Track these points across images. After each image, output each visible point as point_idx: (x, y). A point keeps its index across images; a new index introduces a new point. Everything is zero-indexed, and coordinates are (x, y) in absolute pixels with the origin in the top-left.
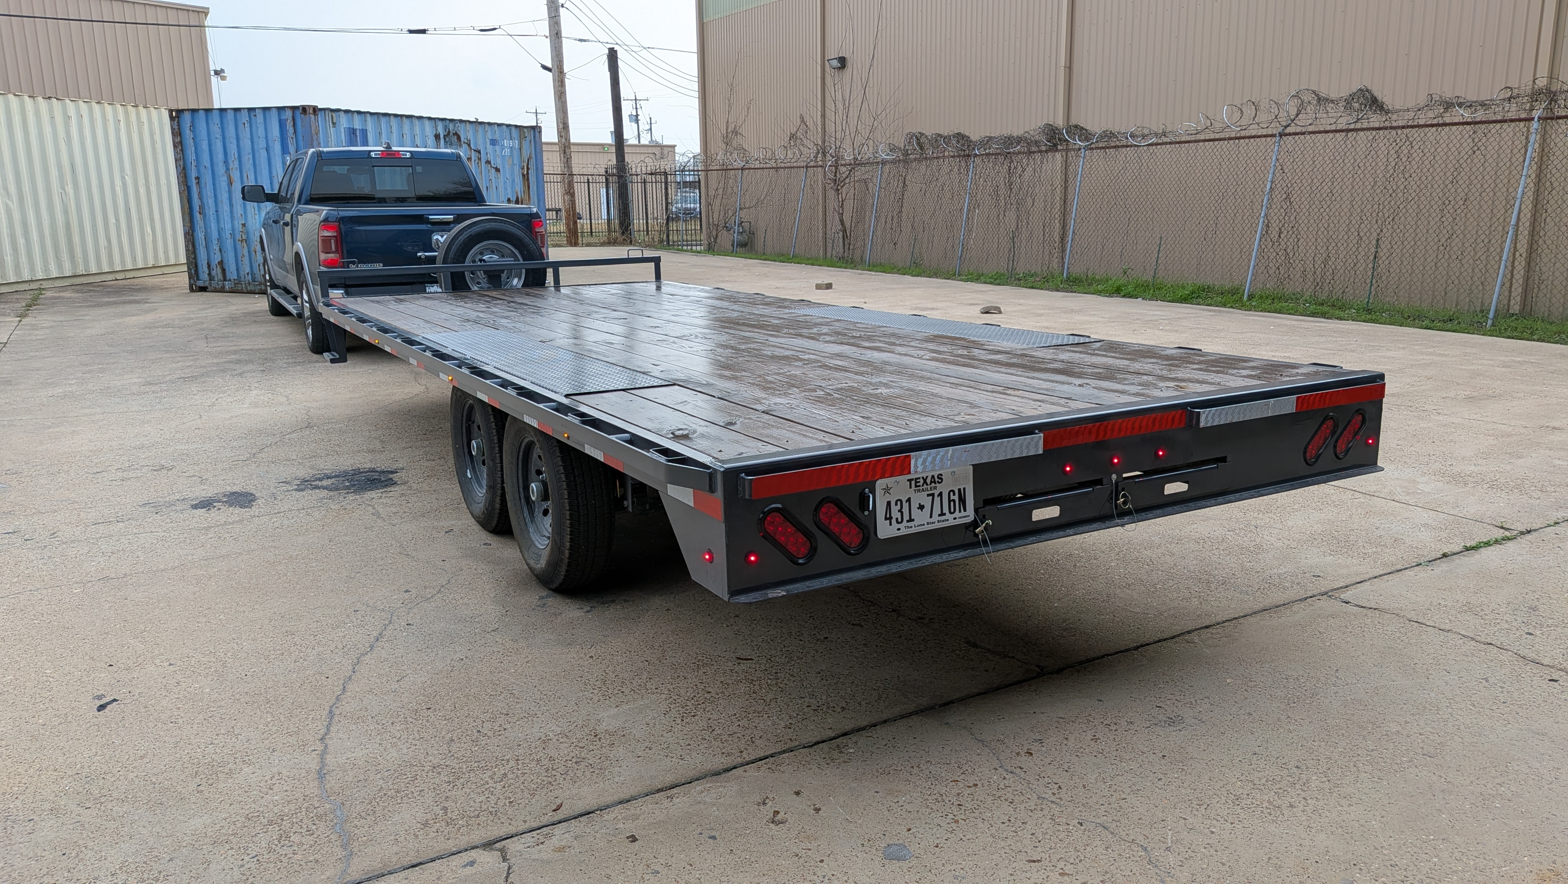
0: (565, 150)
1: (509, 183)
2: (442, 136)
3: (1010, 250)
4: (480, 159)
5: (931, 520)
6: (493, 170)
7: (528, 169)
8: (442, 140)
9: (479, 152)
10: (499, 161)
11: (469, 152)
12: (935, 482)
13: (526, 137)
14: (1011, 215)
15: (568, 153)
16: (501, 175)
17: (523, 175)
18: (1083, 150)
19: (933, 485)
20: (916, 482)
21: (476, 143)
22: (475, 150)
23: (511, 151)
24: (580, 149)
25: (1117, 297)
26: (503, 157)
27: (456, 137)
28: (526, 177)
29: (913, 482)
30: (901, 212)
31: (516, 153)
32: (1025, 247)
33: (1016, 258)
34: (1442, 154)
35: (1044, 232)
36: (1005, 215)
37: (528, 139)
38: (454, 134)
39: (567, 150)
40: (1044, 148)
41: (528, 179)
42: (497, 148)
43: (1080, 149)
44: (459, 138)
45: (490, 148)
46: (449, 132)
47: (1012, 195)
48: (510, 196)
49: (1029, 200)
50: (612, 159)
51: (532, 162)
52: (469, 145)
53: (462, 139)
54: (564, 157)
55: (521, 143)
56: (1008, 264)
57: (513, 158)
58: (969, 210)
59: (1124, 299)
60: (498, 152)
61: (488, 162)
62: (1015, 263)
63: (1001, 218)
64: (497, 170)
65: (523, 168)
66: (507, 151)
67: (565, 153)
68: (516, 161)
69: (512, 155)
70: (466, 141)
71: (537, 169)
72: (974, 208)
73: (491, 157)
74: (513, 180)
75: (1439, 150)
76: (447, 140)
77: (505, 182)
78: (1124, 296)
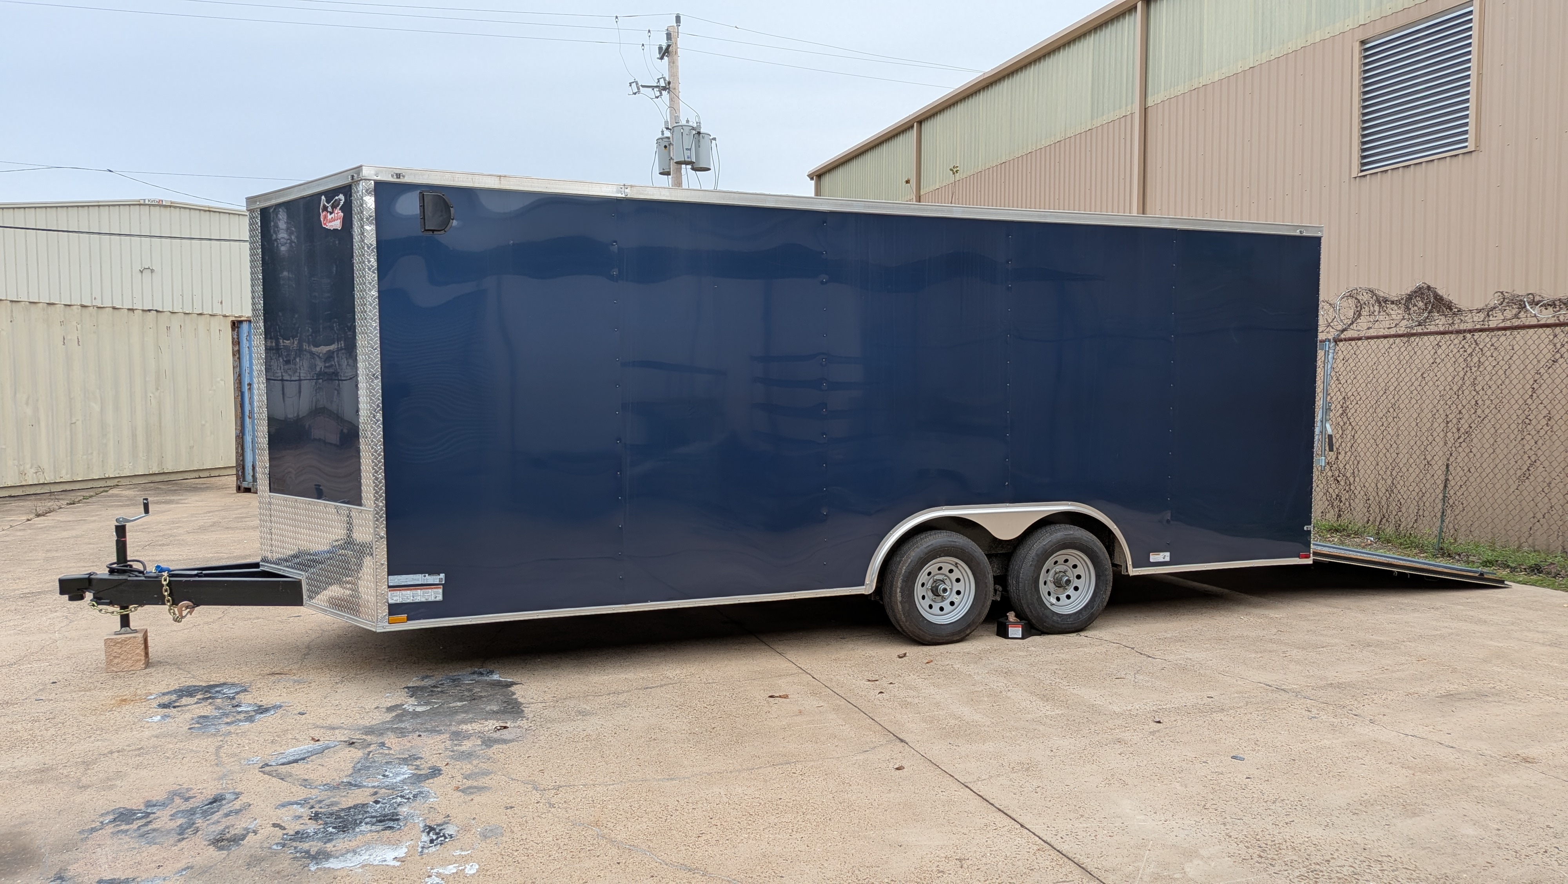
34: (1518, 362)
75: (1515, 357)
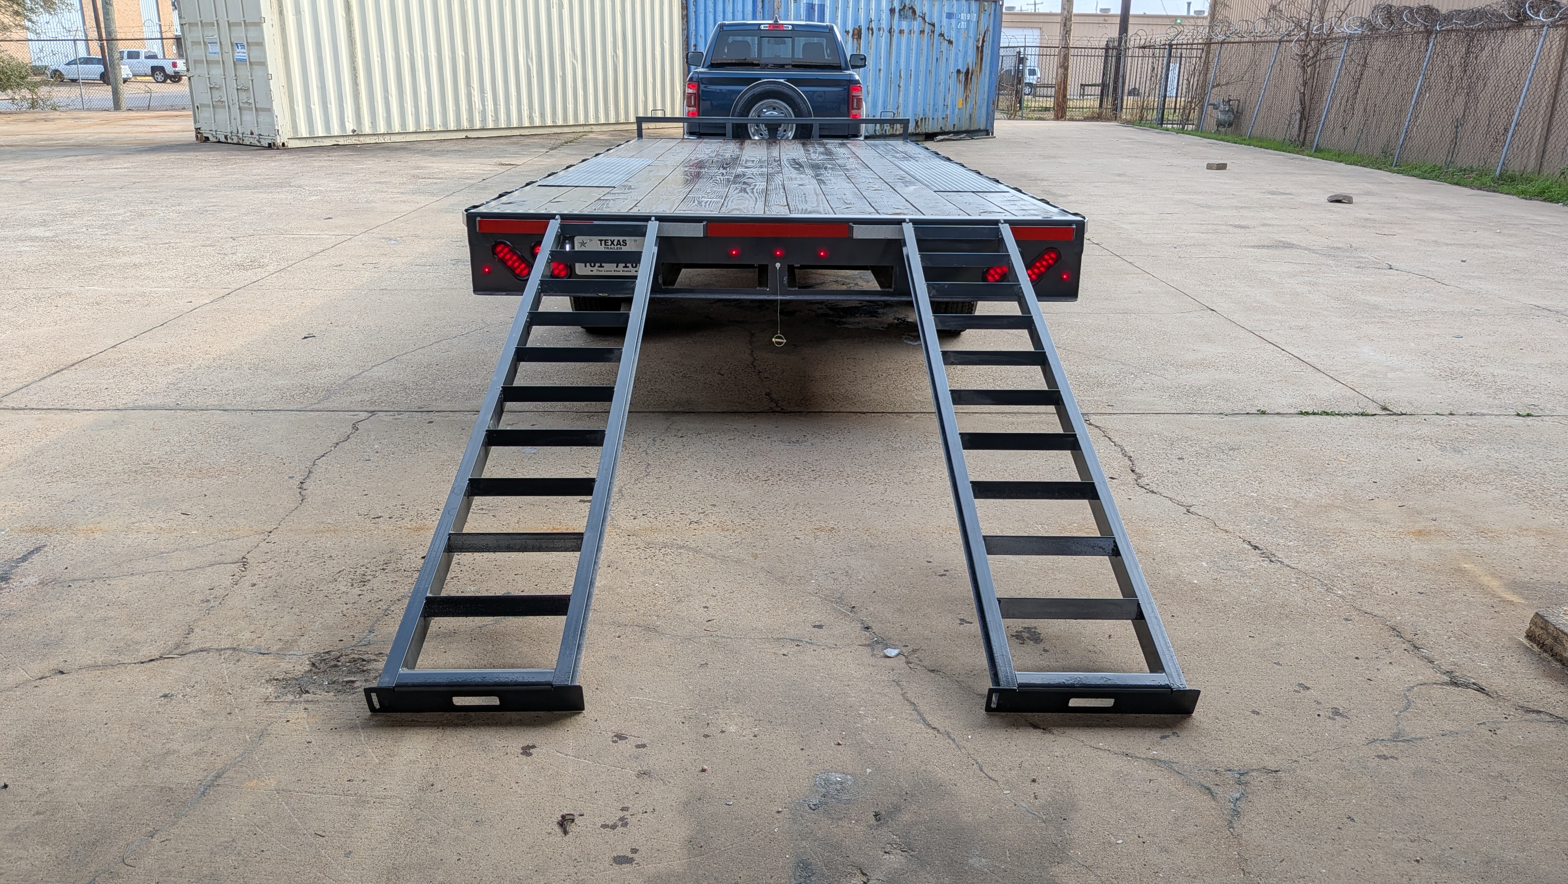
0: (1065, 23)
1: (961, 55)
2: (897, 10)
3: (1452, 141)
4: (933, 32)
5: (617, 269)
6: (946, 43)
7: (983, 41)
8: (897, 14)
9: (933, 25)
10: (953, 34)
11: (922, 25)
12: (620, 244)
13: (985, 11)
14: (1460, 100)
15: (1068, 26)
16: (953, 49)
17: (978, 47)
18: (1545, 28)
19: (619, 246)
20: (605, 243)
21: (931, 17)
22: (929, 24)
23: (968, 25)
24: (1082, 19)
25: (1538, 200)
26: (958, 30)
27: (911, 11)
28: (980, 50)
29: (603, 242)
30: (1356, 93)
31: (972, 26)
32: (1468, 138)
33: (1456, 150)
35: (1489, 122)
36: (1453, 101)
37: (987, 13)
38: (910, 8)
39: (1068, 23)
40: (1506, 25)
41: (982, 51)
42: (953, 21)
43: (1543, 26)
44: (914, 12)
45: (945, 21)
46: (905, 6)
47: (1466, 78)
48: (960, 67)
49: (1481, 84)
50: (1114, 32)
51: (990, 33)
52: (924, 19)
53: (918, 13)
54: (1064, 30)
55: (979, 17)
56: (1447, 156)
57: (968, 32)
58: (1420, 93)
59: (1544, 203)
60: (954, 26)
61: (942, 35)
62: (1454, 156)
63: (1450, 104)
64: (950, 42)
65: (978, 41)
66: (963, 25)
67: (1065, 25)
68: (972, 34)
69: (968, 29)
70: (921, 15)
71: (993, 41)
72: (1426, 91)
73: (945, 30)
74: (966, 53)
76: (902, 13)
77: (957, 54)
78: (1545, 200)
